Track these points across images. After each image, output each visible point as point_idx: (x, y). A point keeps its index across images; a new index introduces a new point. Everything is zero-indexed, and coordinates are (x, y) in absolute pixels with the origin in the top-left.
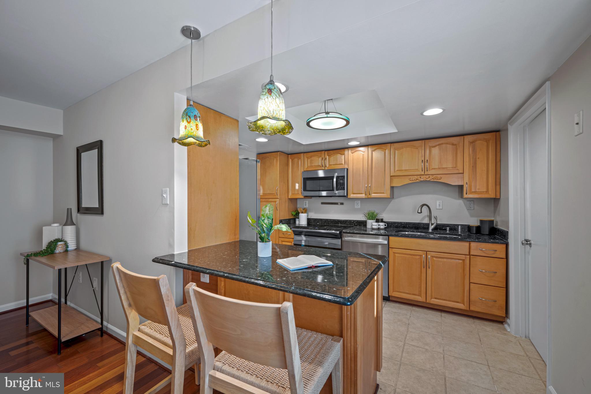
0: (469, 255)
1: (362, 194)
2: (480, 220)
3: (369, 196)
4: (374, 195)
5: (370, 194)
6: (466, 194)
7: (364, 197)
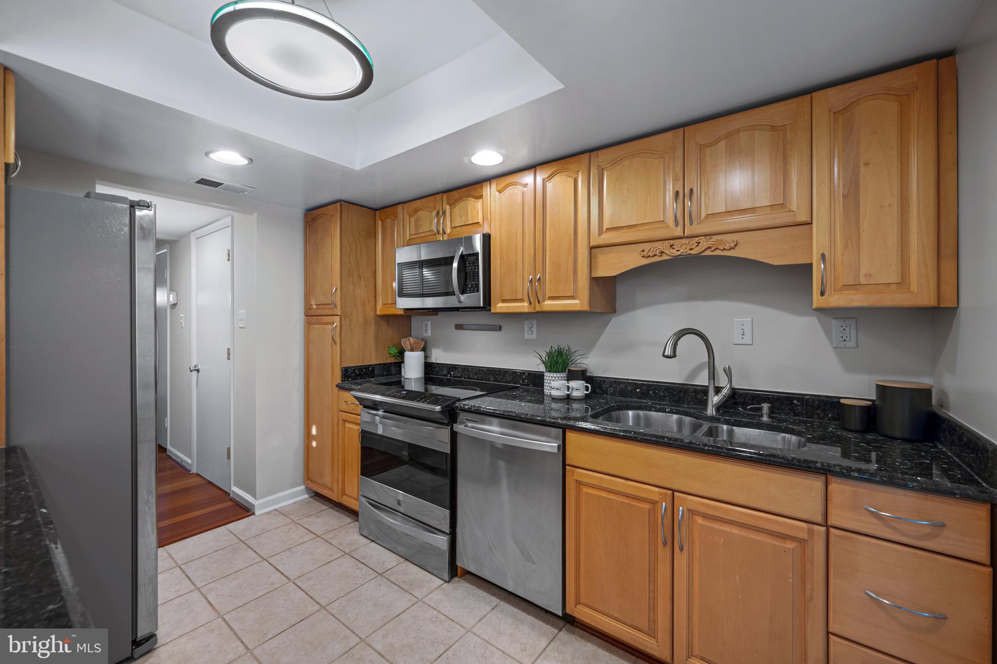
0: (826, 524)
1: (522, 300)
2: (877, 385)
3: (538, 309)
4: (549, 305)
5: (539, 303)
6: (822, 294)
7: (526, 311)
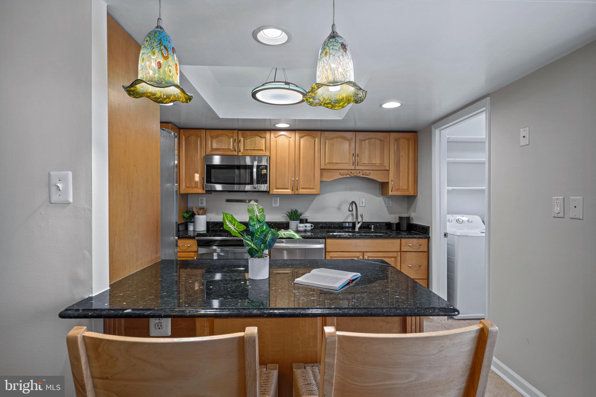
0: (401, 252)
1: (288, 189)
2: (399, 217)
3: (296, 192)
4: (301, 191)
5: (297, 190)
6: (392, 191)
7: (290, 193)
